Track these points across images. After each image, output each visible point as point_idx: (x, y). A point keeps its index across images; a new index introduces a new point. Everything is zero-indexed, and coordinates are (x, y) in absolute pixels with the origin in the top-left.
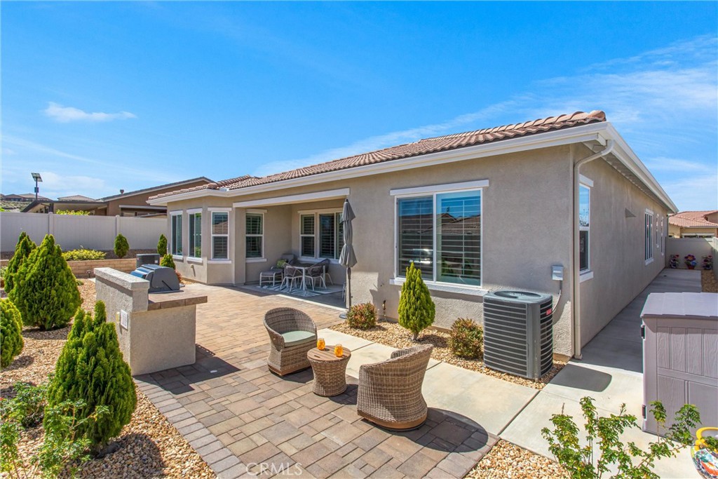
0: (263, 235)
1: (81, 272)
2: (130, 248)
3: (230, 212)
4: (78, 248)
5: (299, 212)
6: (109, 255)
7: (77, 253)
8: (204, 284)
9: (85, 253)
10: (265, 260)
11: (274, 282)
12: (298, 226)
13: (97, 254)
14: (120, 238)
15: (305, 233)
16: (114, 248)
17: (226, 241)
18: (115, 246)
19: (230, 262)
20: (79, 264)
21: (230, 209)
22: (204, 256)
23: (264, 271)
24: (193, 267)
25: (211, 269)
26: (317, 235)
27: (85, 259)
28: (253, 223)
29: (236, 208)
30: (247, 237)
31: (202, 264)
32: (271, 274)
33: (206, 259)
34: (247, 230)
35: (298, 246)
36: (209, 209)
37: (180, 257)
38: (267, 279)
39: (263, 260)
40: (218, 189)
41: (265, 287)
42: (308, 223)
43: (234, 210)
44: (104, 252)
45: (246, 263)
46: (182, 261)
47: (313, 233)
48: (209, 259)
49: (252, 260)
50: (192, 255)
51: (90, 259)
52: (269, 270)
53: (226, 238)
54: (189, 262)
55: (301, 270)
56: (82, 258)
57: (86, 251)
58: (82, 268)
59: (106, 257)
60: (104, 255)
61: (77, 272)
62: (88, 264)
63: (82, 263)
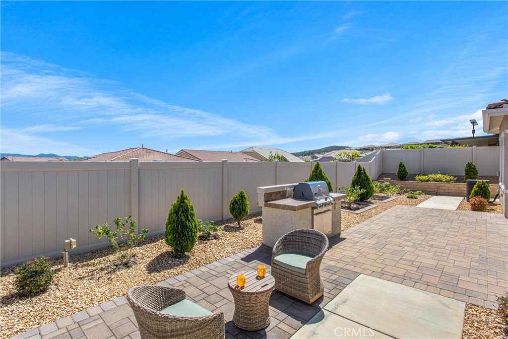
1: (432, 190)
4: (436, 173)
6: (459, 180)
7: (433, 176)
9: (439, 176)
13: (448, 178)
14: (470, 165)
16: (464, 174)
18: (464, 172)
20: (430, 185)
27: (438, 181)
44: (455, 176)
51: (441, 181)
56: (435, 180)
57: (440, 175)
58: (433, 187)
59: (455, 181)
60: (455, 179)
61: (429, 190)
62: (437, 185)
63: (432, 183)
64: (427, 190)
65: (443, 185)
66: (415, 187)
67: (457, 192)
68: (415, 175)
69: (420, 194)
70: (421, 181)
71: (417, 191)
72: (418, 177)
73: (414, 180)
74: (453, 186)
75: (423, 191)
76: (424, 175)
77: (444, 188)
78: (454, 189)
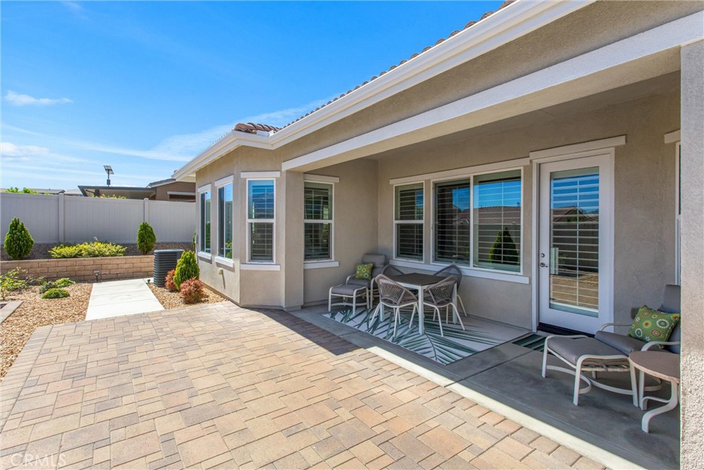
0: (332, 222)
1: (88, 273)
2: (157, 241)
3: (277, 179)
4: (90, 240)
5: (392, 182)
6: (130, 250)
7: (87, 246)
8: (237, 304)
9: (97, 246)
10: (336, 264)
11: (354, 305)
12: (390, 206)
13: (114, 249)
14: (145, 228)
15: (402, 218)
16: (136, 240)
17: (271, 231)
18: (137, 238)
19: (277, 268)
20: (85, 263)
21: (278, 174)
22: (235, 257)
23: (335, 285)
24: (222, 273)
25: (245, 278)
26: (428, 220)
27: (97, 256)
28: (316, 201)
29: (288, 172)
30: (306, 225)
31: (232, 270)
32: (349, 291)
33: (239, 262)
34: (306, 212)
35: (390, 242)
36: (243, 175)
37: (207, 256)
38: (341, 299)
39: (331, 264)
40: (255, 133)
41: (339, 317)
42: (408, 200)
43: (284, 175)
44: (124, 245)
45: (305, 270)
46: (210, 261)
47: (421, 218)
48: (243, 263)
49: (314, 265)
50: (221, 253)
51: (103, 255)
52: (343, 283)
53: (270, 225)
54: (219, 265)
55: (415, 292)
56: (92, 255)
57: (99, 244)
58: (89, 267)
59: (126, 253)
60: (124, 250)
61: (83, 273)
62: (98, 262)
63: (89, 261)
64: (78, 273)
65: (109, 262)
66: (52, 270)
67: (130, 271)
68: (50, 246)
69: (67, 284)
70: (64, 257)
71: (60, 278)
72: (56, 251)
73: (49, 256)
74: (124, 261)
75: (71, 277)
76: (69, 245)
77: (110, 267)
78: (127, 266)
